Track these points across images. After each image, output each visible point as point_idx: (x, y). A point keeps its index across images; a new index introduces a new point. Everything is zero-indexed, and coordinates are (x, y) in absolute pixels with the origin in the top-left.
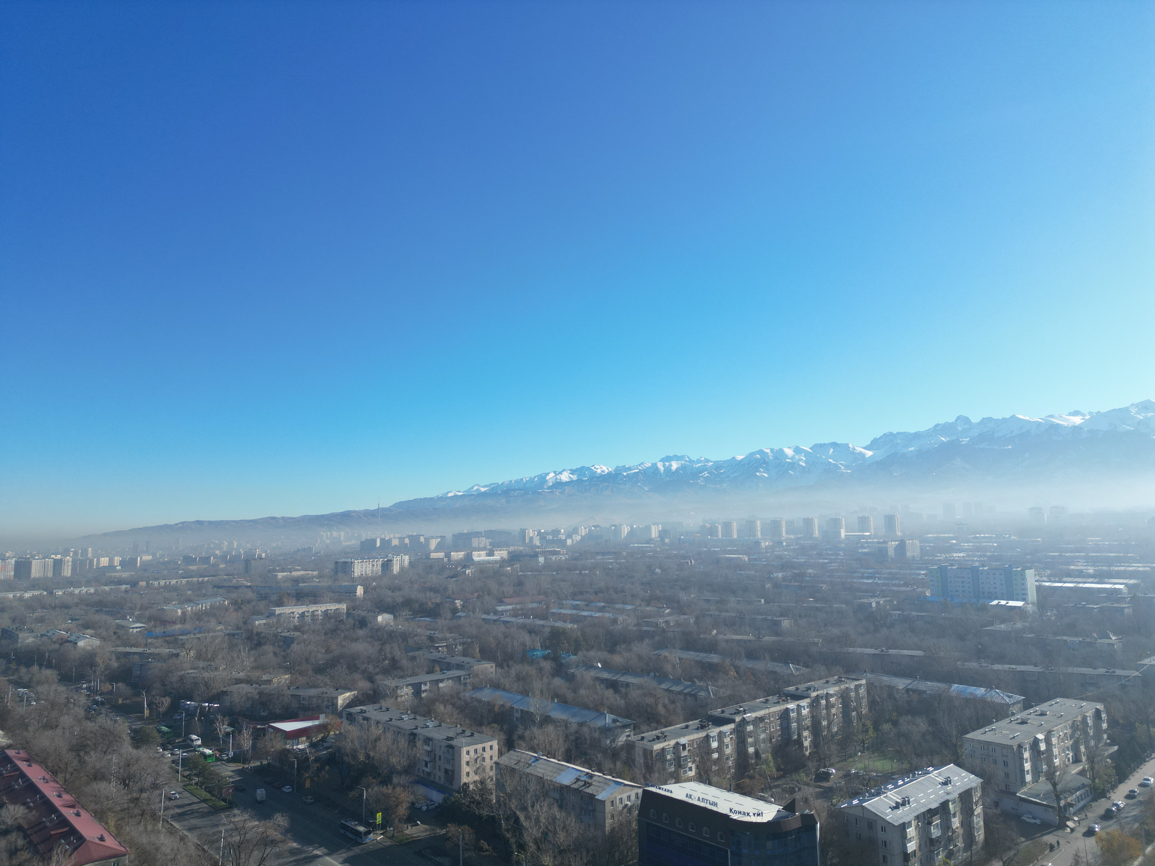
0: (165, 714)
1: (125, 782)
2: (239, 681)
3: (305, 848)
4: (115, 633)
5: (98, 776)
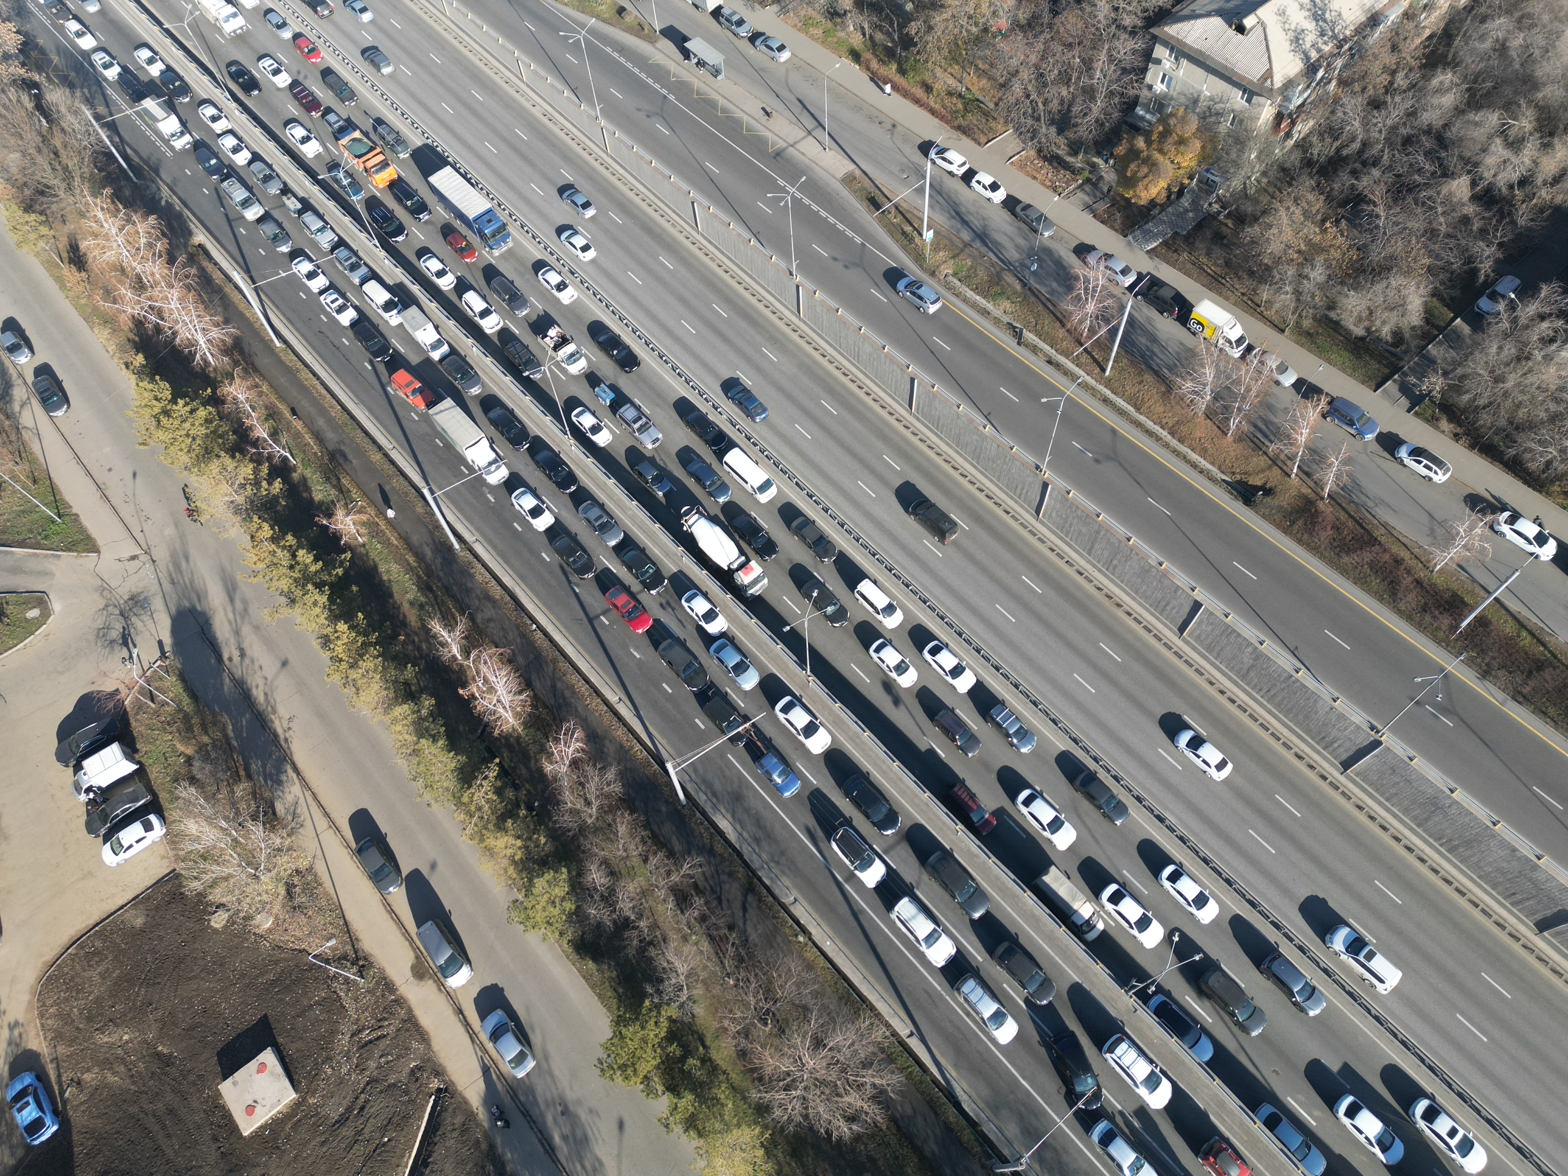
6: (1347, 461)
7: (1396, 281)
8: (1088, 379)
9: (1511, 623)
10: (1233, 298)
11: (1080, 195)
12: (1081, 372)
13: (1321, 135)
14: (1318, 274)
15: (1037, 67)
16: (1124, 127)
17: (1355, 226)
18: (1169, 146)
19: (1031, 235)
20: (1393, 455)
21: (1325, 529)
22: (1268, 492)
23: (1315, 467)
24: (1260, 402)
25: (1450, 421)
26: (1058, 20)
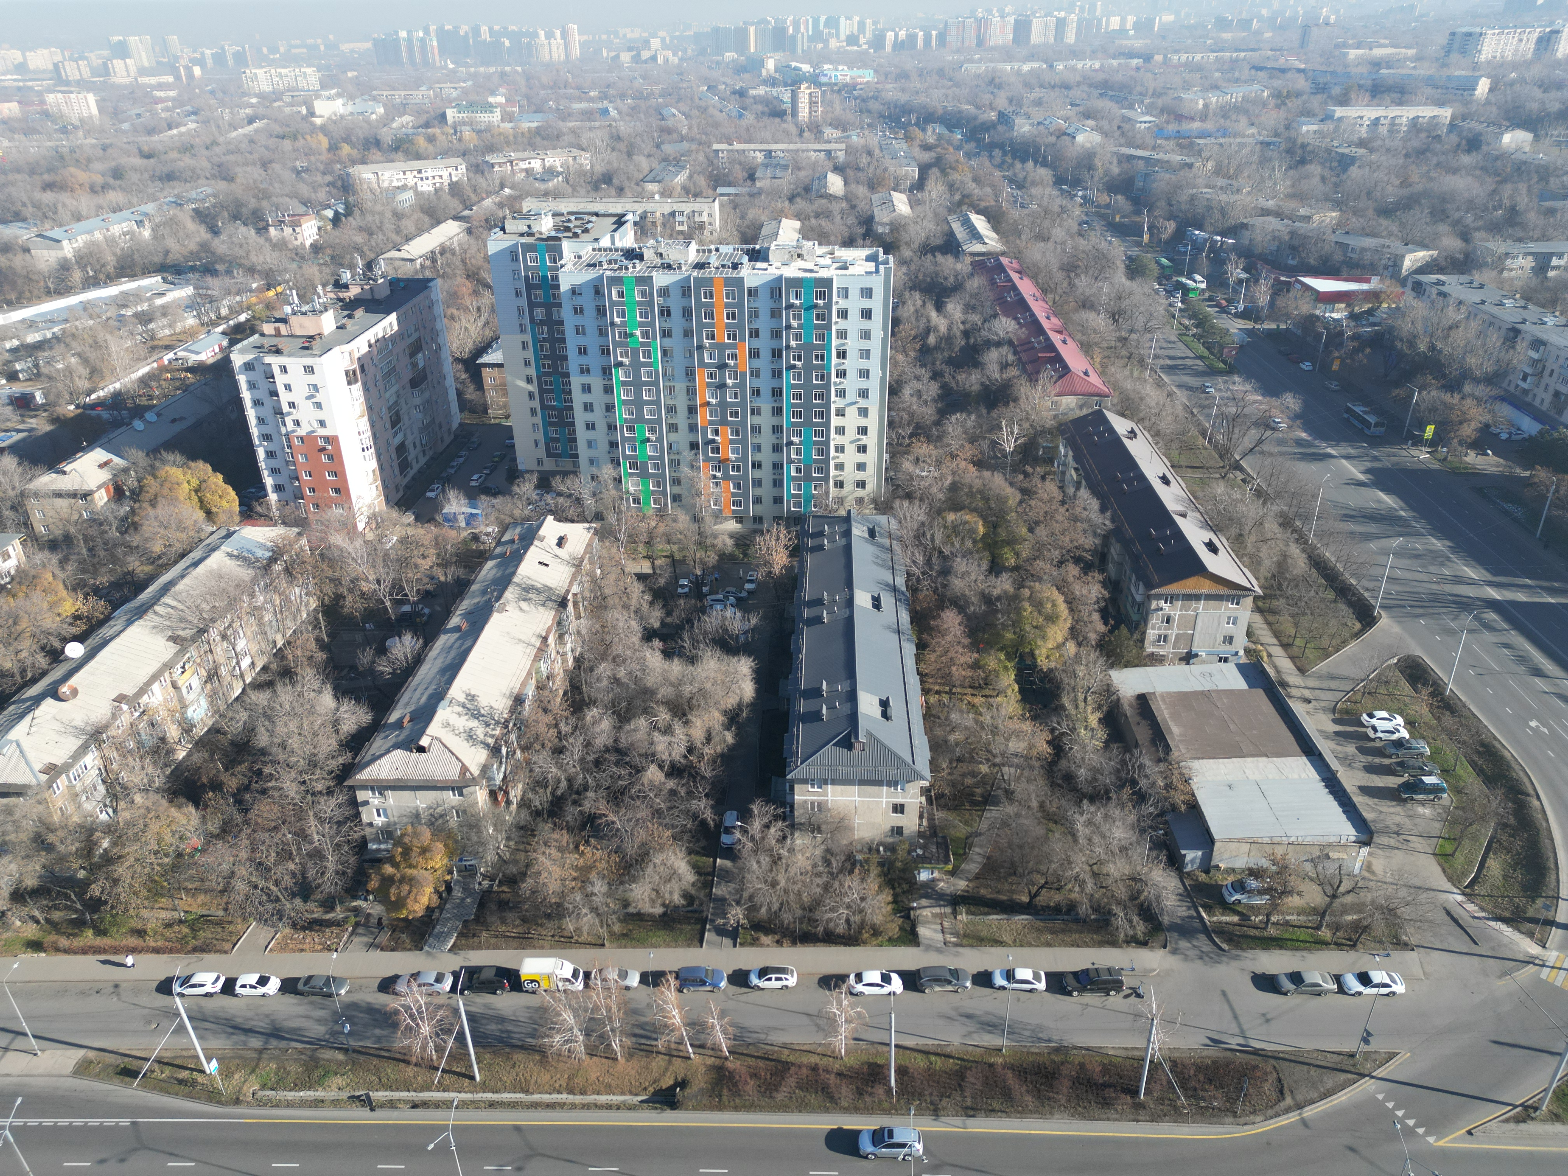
0: (1167, 242)
1: (1115, 316)
2: (1265, 212)
3: (1317, 442)
4: (1119, 127)
5: (1086, 304)
6: (722, 1014)
7: (658, 859)
8: (463, 1096)
9: (919, 1057)
10: (547, 944)
11: (357, 940)
12: (452, 1095)
13: (533, 789)
14: (599, 887)
15: (250, 860)
16: (366, 865)
17: (602, 838)
18: (415, 858)
19: (327, 1002)
20: (749, 987)
21: (746, 1083)
22: (683, 1084)
23: (703, 1036)
24: (625, 1013)
25: (766, 934)
26: (252, 815)
